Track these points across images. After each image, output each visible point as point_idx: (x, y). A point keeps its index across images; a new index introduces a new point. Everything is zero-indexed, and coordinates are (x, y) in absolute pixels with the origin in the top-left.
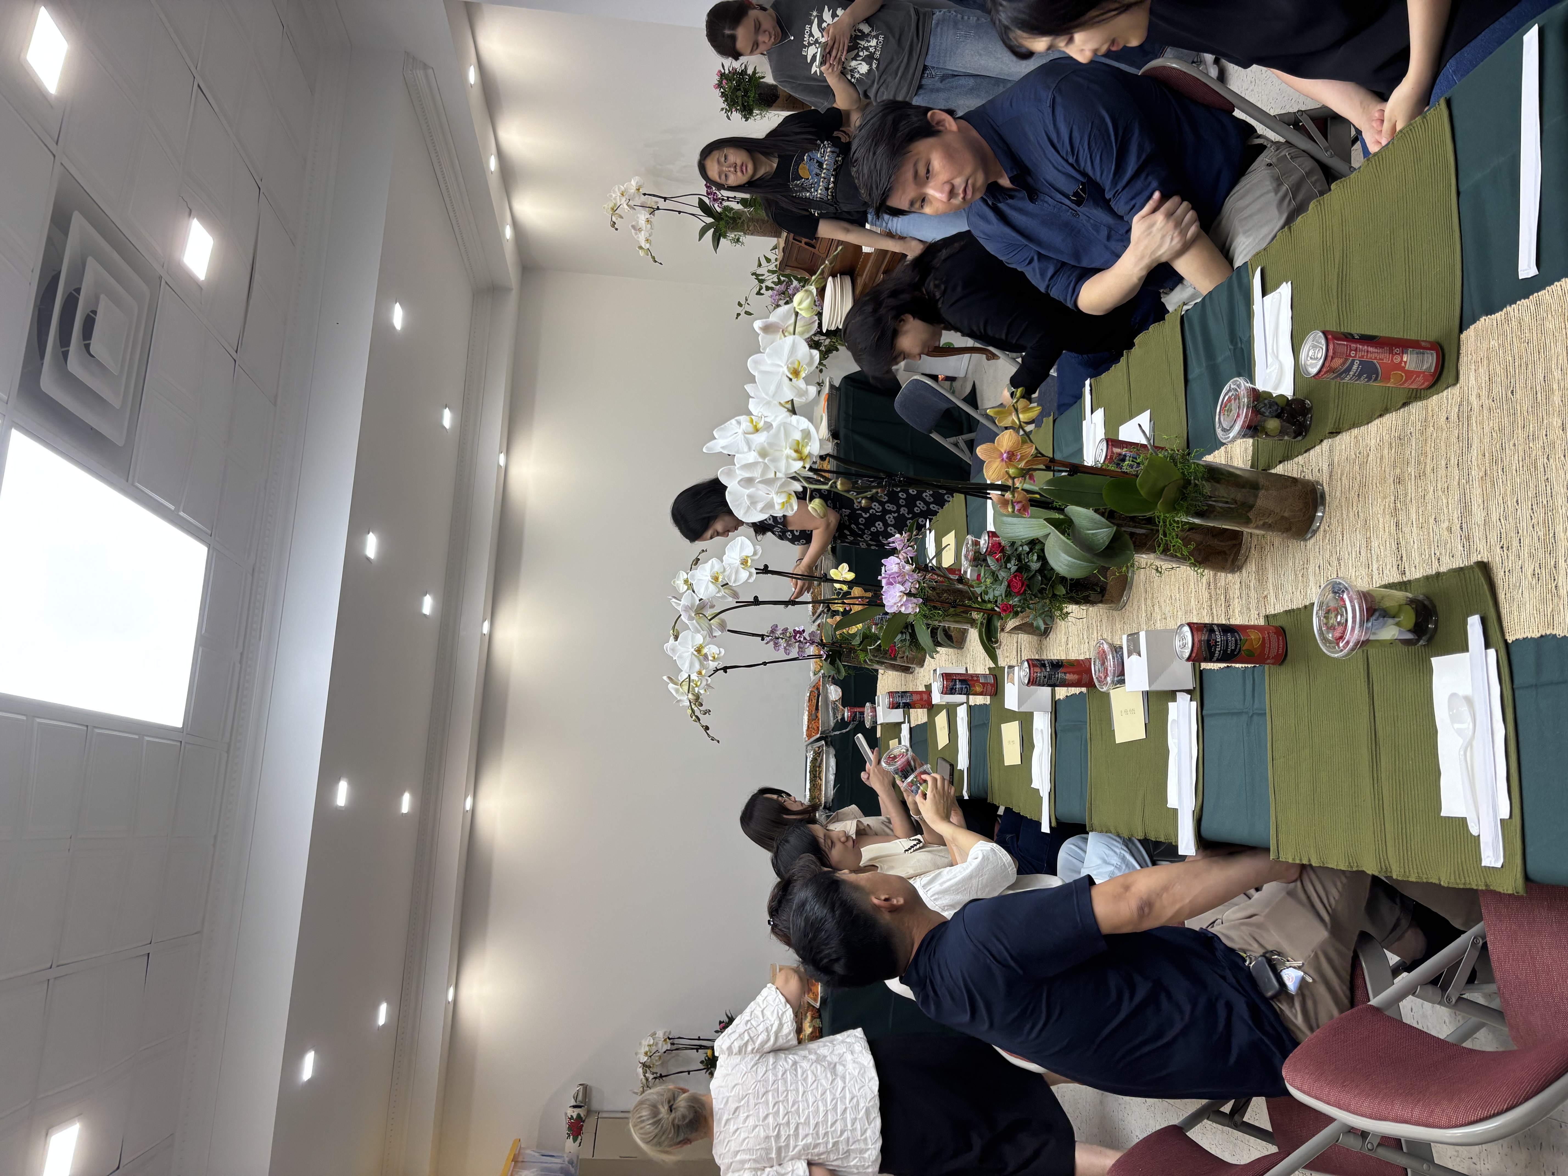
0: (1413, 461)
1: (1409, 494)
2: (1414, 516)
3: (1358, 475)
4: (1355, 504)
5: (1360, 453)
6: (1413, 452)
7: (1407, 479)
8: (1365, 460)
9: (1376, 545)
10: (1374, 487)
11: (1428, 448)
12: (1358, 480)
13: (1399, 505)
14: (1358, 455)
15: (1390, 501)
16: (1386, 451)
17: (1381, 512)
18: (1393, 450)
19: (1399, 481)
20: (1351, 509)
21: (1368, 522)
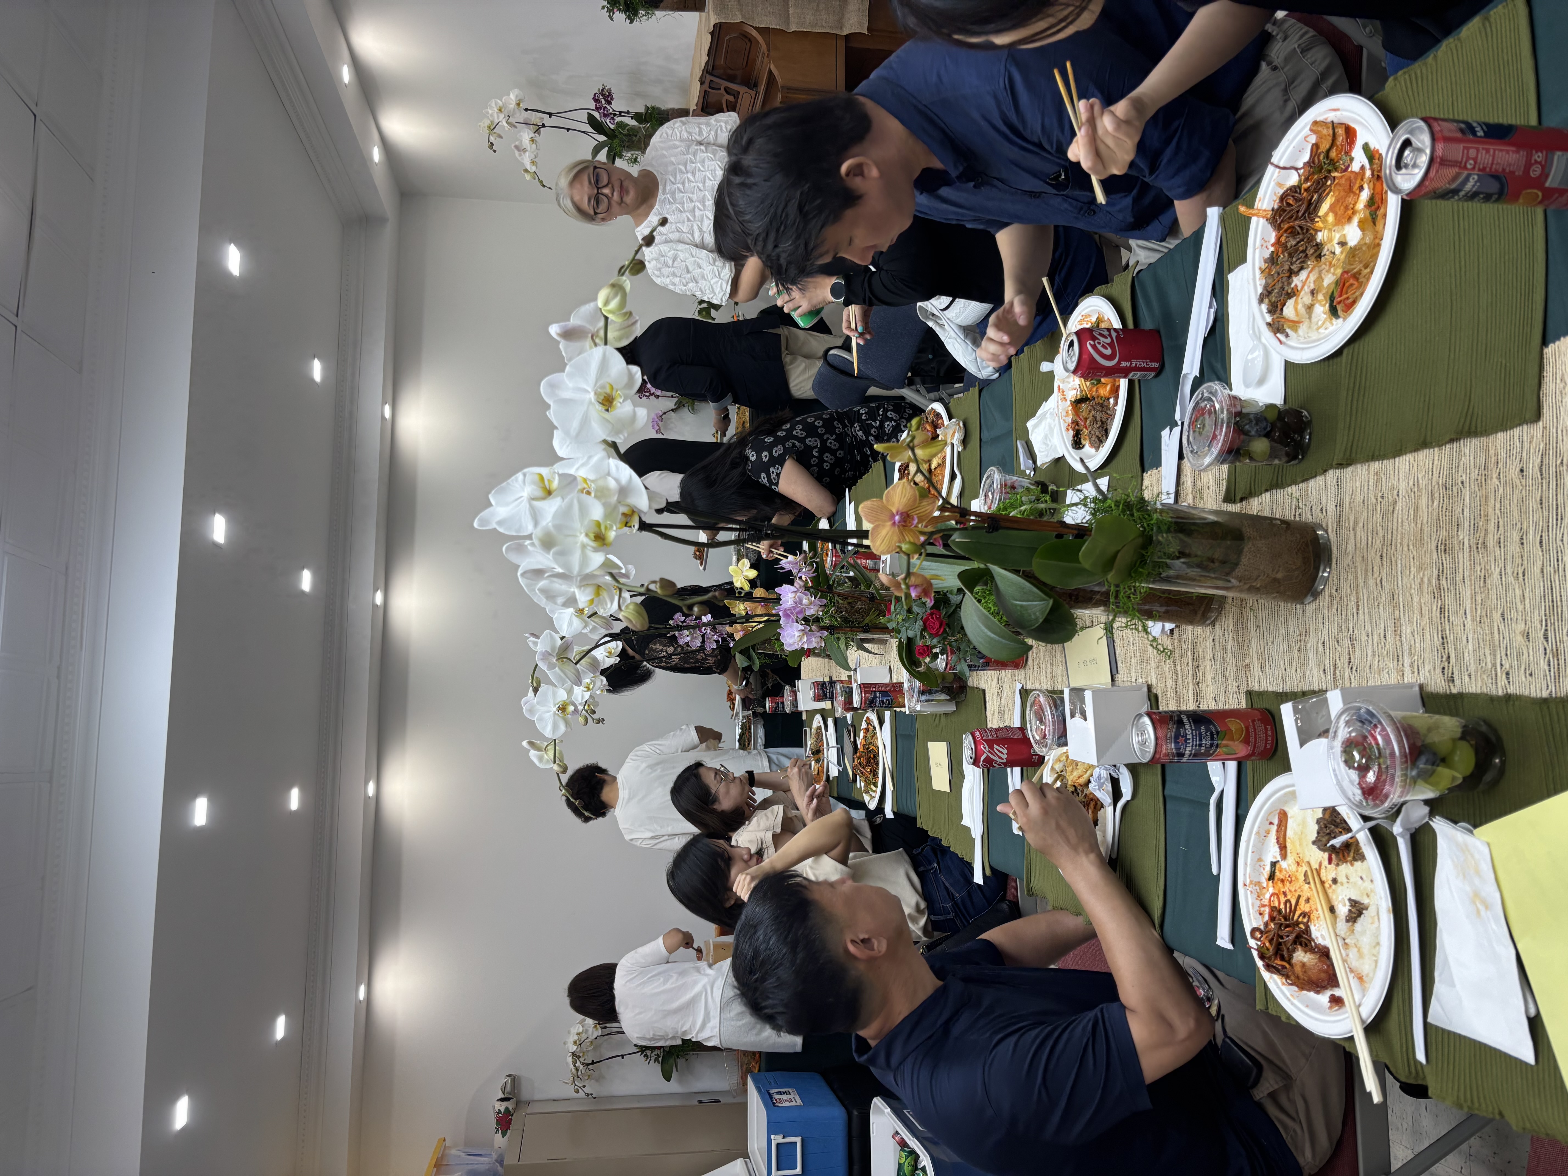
0: (1467, 524)
1: (1461, 570)
2: (1468, 604)
3: (1380, 528)
4: (1376, 569)
5: (1382, 497)
6: (1466, 511)
7: (1457, 548)
8: (1391, 509)
9: (1408, 631)
10: (1405, 549)
11: (1490, 510)
12: (1381, 534)
13: (1444, 582)
14: (1379, 499)
15: (1431, 576)
16: (1423, 502)
17: (1415, 586)
18: (1436, 503)
19: (1445, 548)
20: (1370, 574)
21: (1396, 597)
